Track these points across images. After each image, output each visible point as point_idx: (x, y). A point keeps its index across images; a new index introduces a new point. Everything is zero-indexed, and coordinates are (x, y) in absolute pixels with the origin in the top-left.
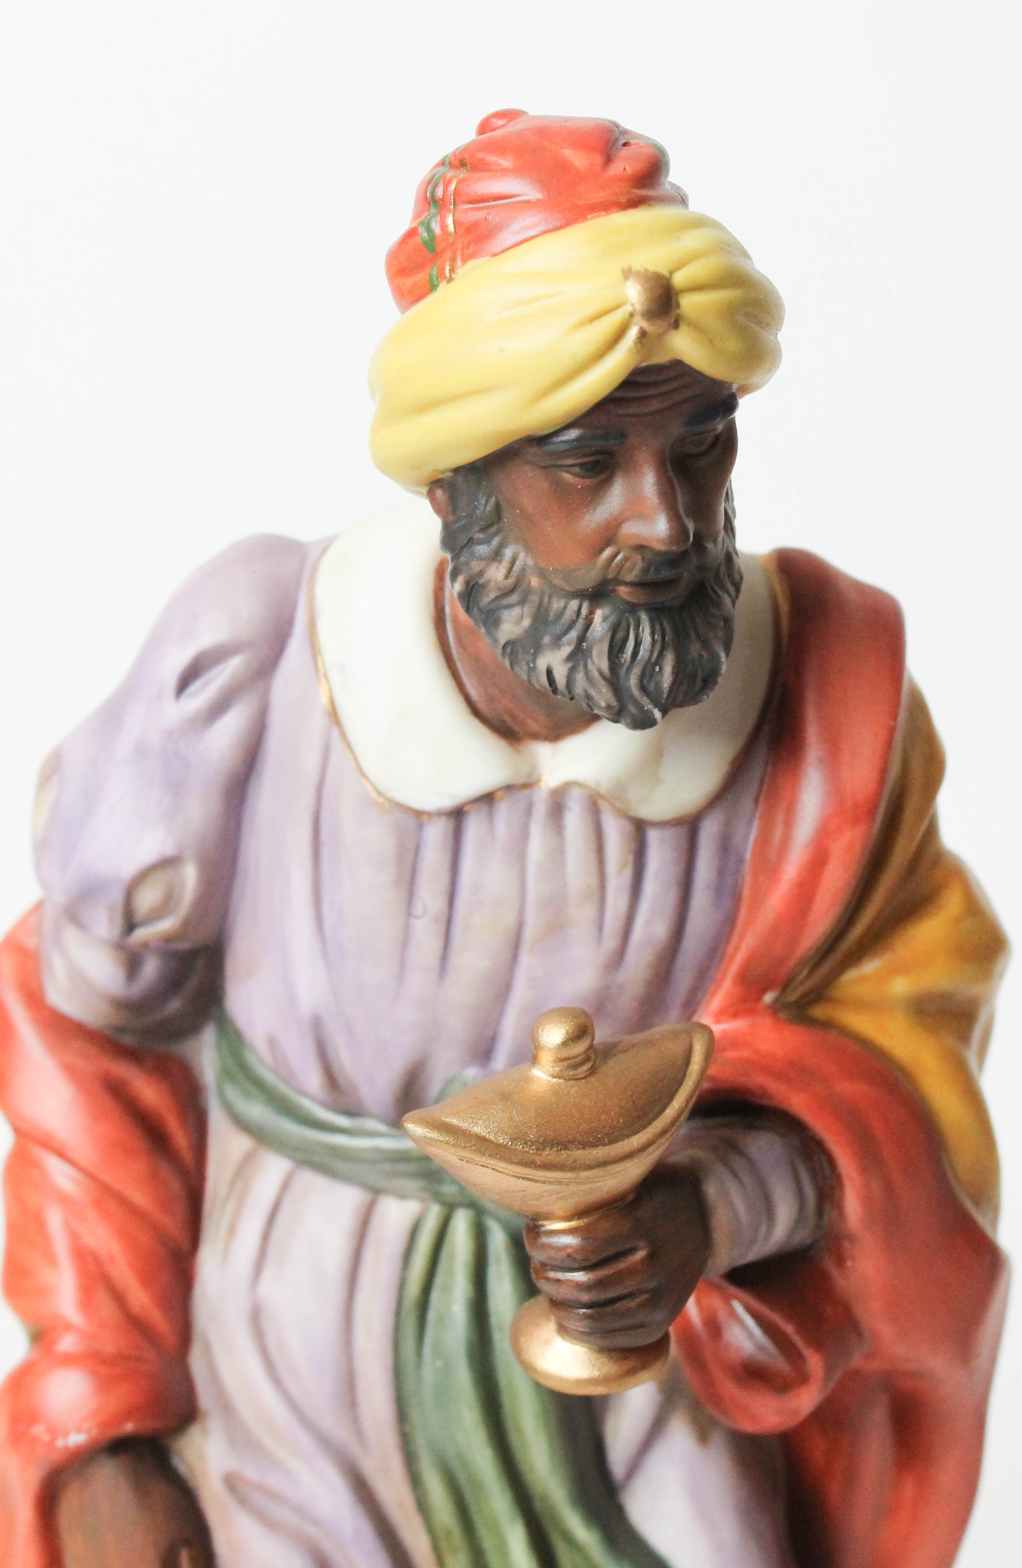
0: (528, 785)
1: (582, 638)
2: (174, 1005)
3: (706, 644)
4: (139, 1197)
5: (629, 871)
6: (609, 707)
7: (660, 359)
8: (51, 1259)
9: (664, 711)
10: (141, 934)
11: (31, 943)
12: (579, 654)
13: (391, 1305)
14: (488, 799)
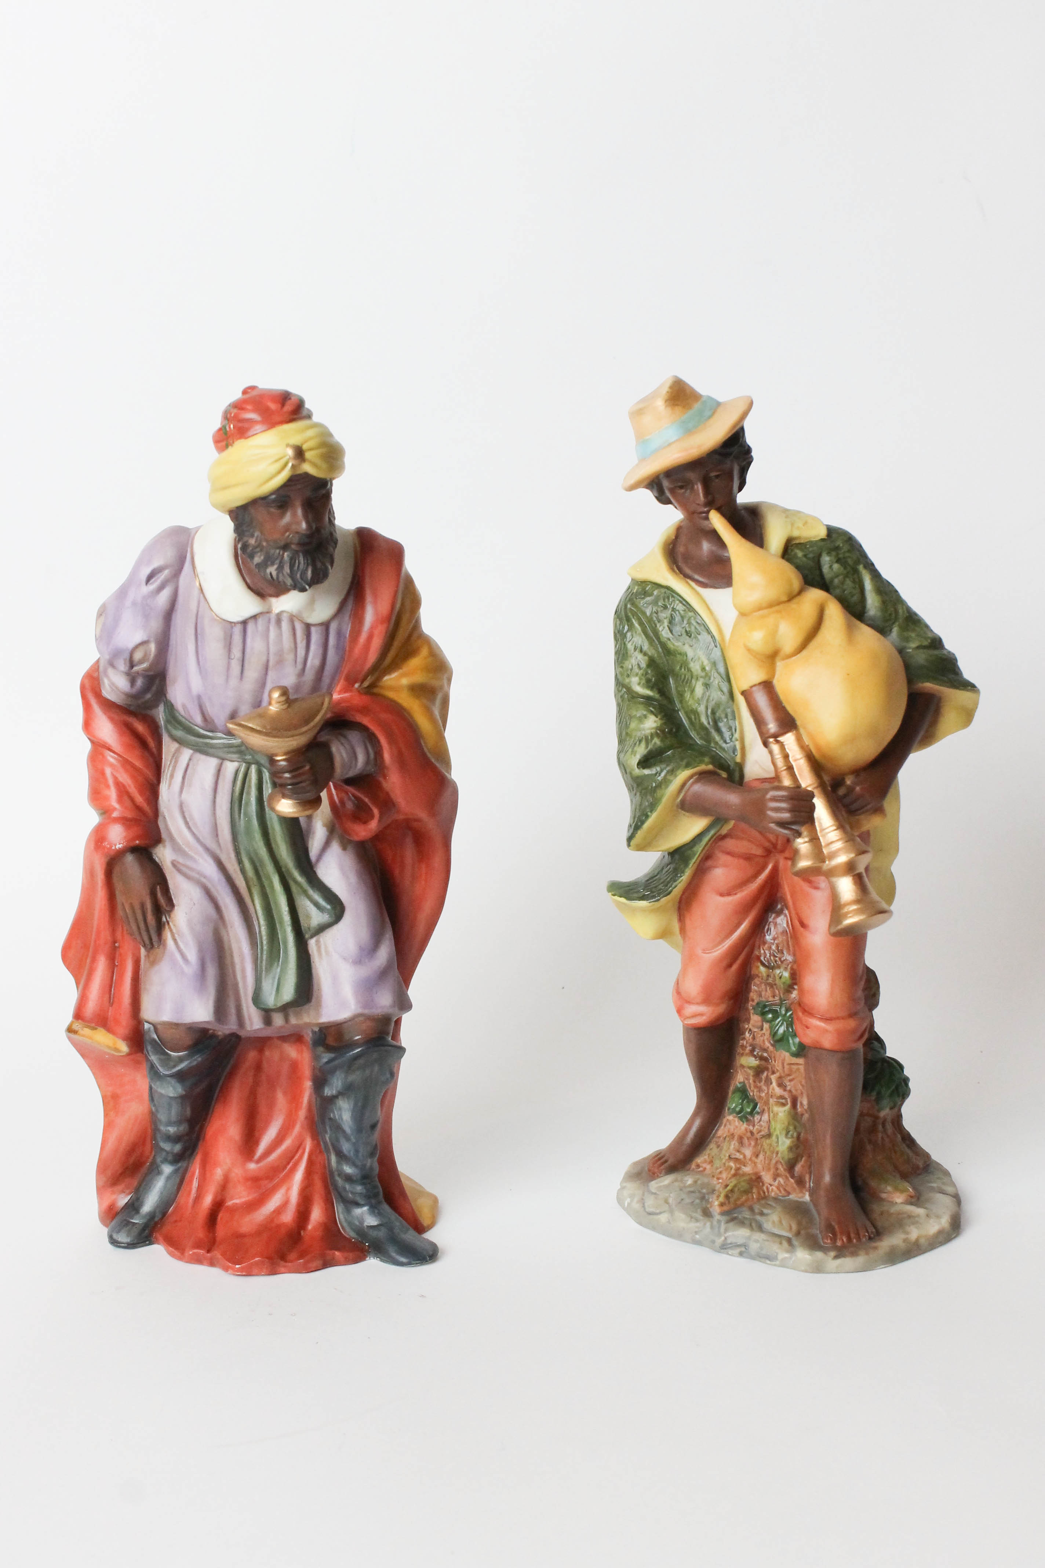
0: (269, 612)
1: (281, 562)
2: (148, 696)
3: (323, 564)
4: (138, 764)
5: (305, 642)
6: (291, 585)
7: (299, 472)
8: (108, 787)
9: (310, 586)
10: (136, 669)
11: (96, 675)
12: (280, 568)
13: (230, 800)
14: (254, 617)
